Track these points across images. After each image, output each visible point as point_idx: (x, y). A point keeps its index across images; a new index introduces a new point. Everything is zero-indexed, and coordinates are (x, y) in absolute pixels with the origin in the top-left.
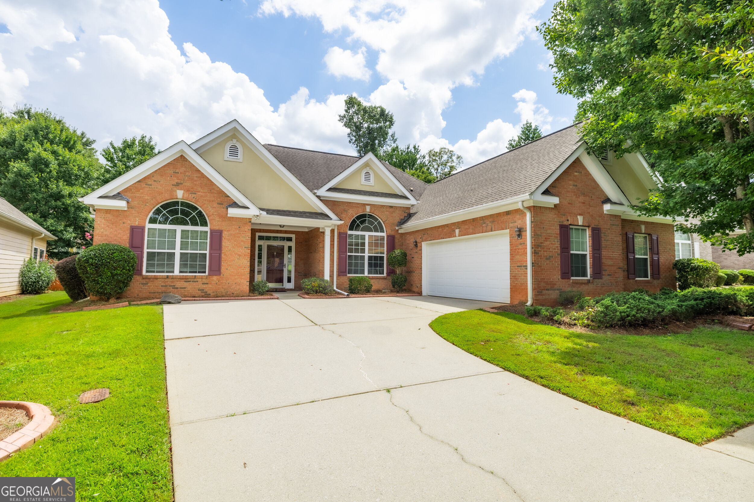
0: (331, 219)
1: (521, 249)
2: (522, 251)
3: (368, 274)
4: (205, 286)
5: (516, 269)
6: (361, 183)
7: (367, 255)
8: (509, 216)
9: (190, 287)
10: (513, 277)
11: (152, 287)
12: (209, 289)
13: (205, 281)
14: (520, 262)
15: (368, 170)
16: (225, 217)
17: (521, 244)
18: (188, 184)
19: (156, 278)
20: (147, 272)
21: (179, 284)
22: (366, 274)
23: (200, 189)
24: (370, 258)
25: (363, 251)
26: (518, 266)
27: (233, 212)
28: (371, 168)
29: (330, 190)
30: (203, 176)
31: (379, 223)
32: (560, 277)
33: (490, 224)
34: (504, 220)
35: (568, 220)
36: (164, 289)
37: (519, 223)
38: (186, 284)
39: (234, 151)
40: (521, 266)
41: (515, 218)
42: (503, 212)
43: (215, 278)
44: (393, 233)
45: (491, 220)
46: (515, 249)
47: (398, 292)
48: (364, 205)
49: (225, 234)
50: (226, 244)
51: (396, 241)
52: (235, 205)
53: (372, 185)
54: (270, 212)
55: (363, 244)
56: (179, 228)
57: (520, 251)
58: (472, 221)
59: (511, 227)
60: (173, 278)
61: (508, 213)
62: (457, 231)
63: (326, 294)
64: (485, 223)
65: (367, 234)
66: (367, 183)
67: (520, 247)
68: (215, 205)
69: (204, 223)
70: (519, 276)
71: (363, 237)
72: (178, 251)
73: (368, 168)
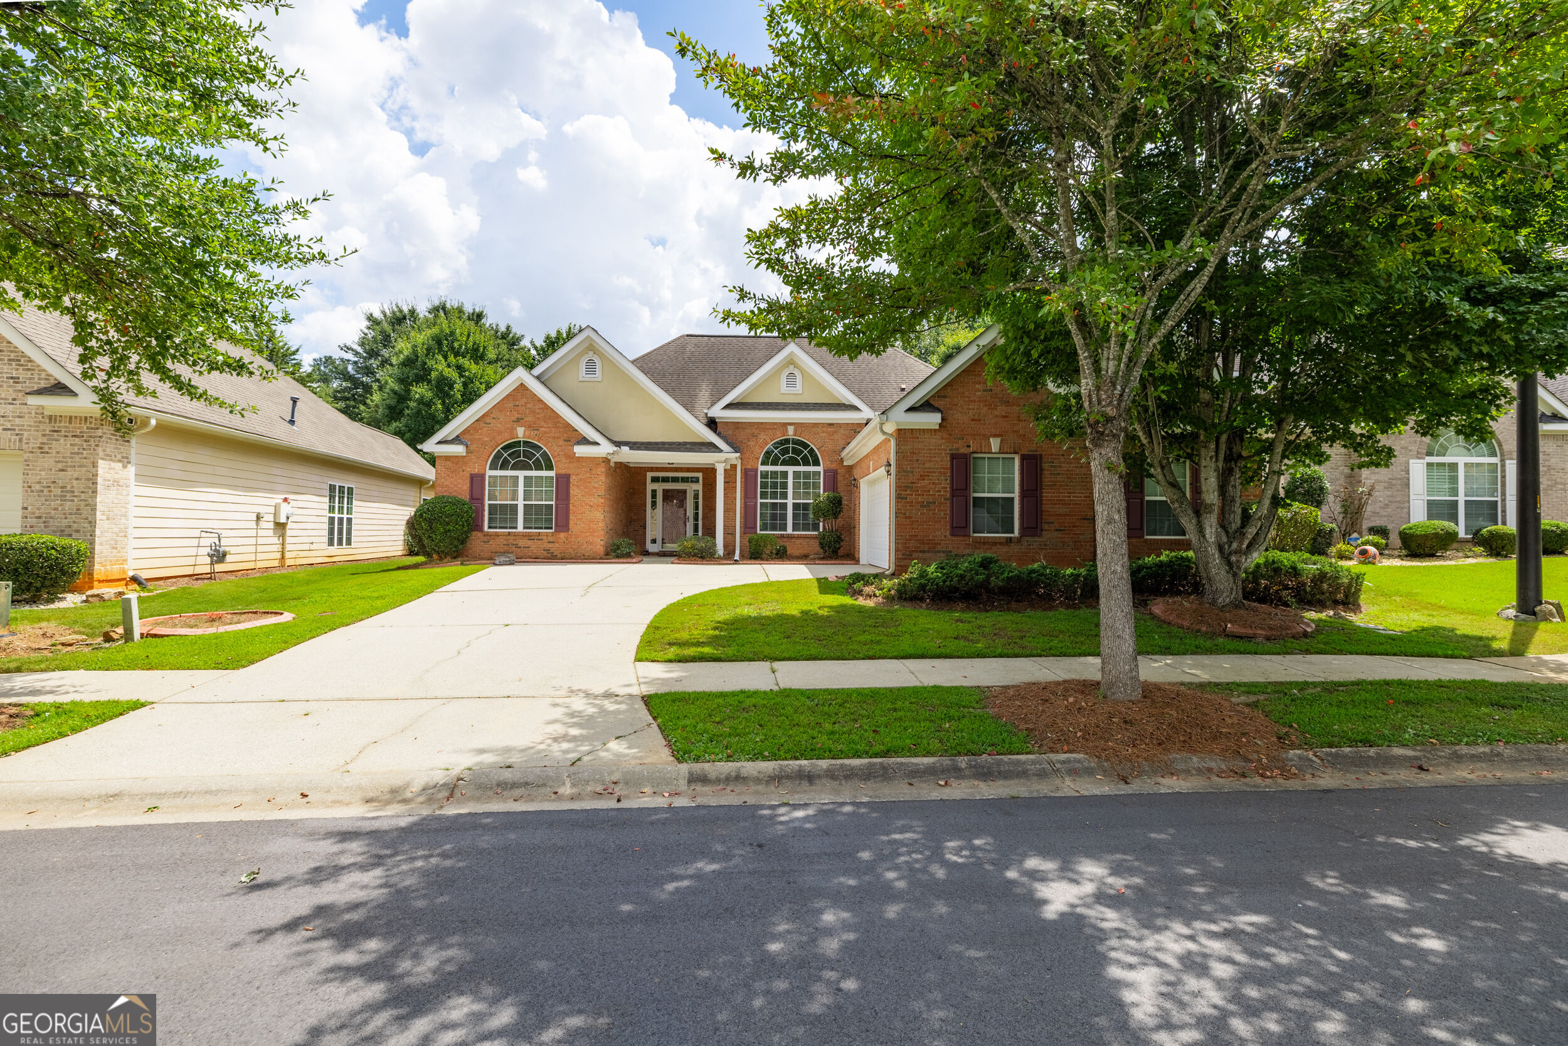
0: (721, 451)
3: (794, 530)
4: (551, 545)
6: (782, 392)
7: (790, 501)
9: (534, 547)
11: (494, 545)
12: (555, 548)
13: (551, 539)
15: (791, 369)
16: (572, 457)
18: (530, 419)
19: (497, 535)
20: (490, 527)
21: (522, 543)
22: (790, 531)
23: (543, 424)
24: (796, 506)
25: (784, 496)
27: (580, 450)
28: (796, 366)
29: (729, 406)
30: (546, 407)
31: (812, 451)
32: (948, 533)
35: (969, 446)
36: (506, 548)
38: (530, 543)
39: (591, 367)
43: (562, 535)
44: (834, 466)
47: (831, 558)
48: (785, 425)
49: (573, 479)
50: (574, 491)
51: (840, 478)
52: (585, 441)
53: (798, 392)
54: (635, 446)
55: (784, 485)
56: (521, 474)
60: (515, 535)
62: (872, 464)
63: (702, 558)
65: (791, 470)
66: (791, 390)
68: (561, 443)
69: (550, 467)
71: (785, 474)
72: (521, 503)
73: (791, 367)
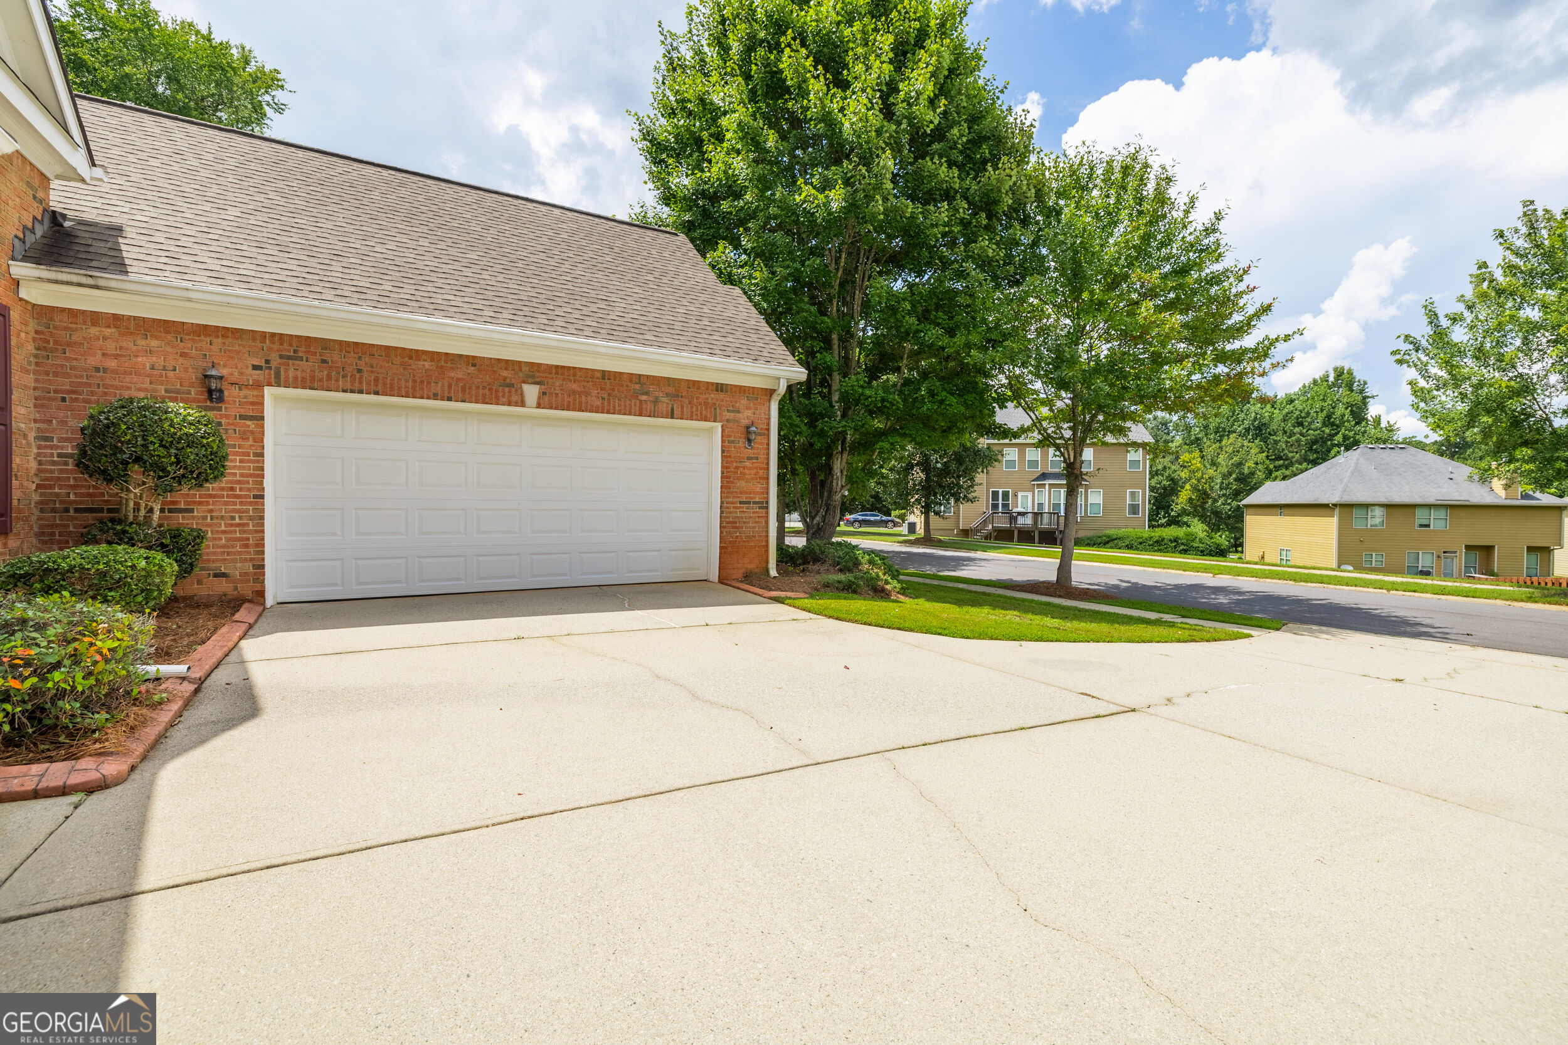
1: (750, 468)
2: (753, 472)
5: (736, 508)
8: (722, 396)
10: (728, 525)
14: (747, 493)
17: (749, 458)
26: (741, 503)
33: (665, 400)
34: (707, 399)
37: (745, 416)
40: (749, 503)
41: (736, 402)
42: (708, 383)
45: (671, 390)
46: (737, 468)
57: (747, 472)
58: (599, 375)
59: (728, 421)
61: (720, 388)
62: (531, 392)
64: (647, 393)
67: (748, 464)
70: (744, 523)
